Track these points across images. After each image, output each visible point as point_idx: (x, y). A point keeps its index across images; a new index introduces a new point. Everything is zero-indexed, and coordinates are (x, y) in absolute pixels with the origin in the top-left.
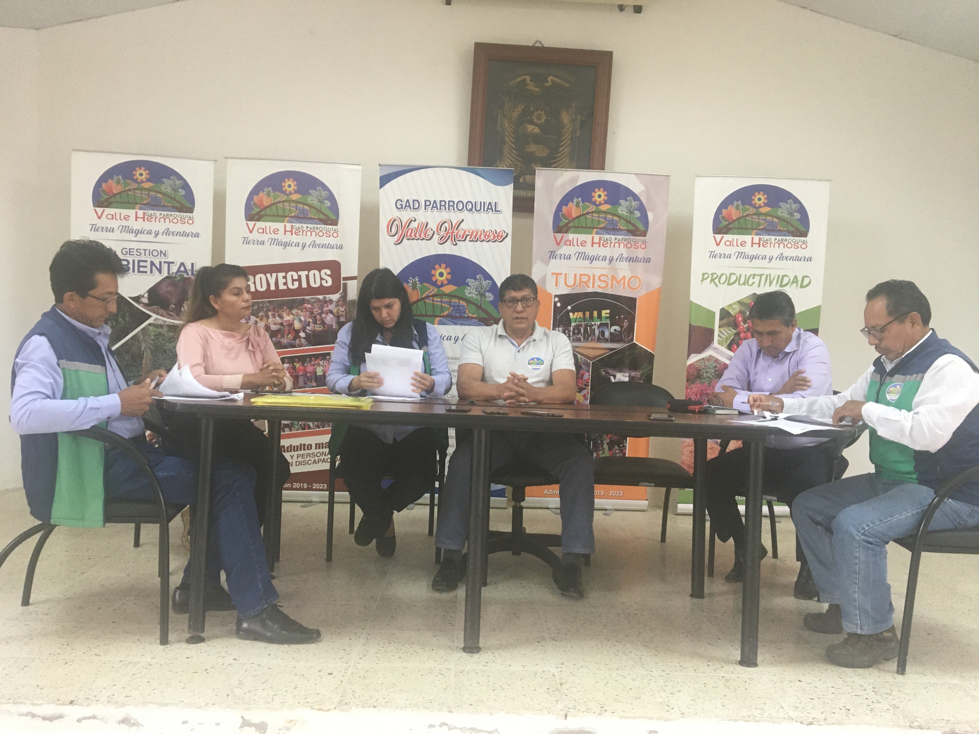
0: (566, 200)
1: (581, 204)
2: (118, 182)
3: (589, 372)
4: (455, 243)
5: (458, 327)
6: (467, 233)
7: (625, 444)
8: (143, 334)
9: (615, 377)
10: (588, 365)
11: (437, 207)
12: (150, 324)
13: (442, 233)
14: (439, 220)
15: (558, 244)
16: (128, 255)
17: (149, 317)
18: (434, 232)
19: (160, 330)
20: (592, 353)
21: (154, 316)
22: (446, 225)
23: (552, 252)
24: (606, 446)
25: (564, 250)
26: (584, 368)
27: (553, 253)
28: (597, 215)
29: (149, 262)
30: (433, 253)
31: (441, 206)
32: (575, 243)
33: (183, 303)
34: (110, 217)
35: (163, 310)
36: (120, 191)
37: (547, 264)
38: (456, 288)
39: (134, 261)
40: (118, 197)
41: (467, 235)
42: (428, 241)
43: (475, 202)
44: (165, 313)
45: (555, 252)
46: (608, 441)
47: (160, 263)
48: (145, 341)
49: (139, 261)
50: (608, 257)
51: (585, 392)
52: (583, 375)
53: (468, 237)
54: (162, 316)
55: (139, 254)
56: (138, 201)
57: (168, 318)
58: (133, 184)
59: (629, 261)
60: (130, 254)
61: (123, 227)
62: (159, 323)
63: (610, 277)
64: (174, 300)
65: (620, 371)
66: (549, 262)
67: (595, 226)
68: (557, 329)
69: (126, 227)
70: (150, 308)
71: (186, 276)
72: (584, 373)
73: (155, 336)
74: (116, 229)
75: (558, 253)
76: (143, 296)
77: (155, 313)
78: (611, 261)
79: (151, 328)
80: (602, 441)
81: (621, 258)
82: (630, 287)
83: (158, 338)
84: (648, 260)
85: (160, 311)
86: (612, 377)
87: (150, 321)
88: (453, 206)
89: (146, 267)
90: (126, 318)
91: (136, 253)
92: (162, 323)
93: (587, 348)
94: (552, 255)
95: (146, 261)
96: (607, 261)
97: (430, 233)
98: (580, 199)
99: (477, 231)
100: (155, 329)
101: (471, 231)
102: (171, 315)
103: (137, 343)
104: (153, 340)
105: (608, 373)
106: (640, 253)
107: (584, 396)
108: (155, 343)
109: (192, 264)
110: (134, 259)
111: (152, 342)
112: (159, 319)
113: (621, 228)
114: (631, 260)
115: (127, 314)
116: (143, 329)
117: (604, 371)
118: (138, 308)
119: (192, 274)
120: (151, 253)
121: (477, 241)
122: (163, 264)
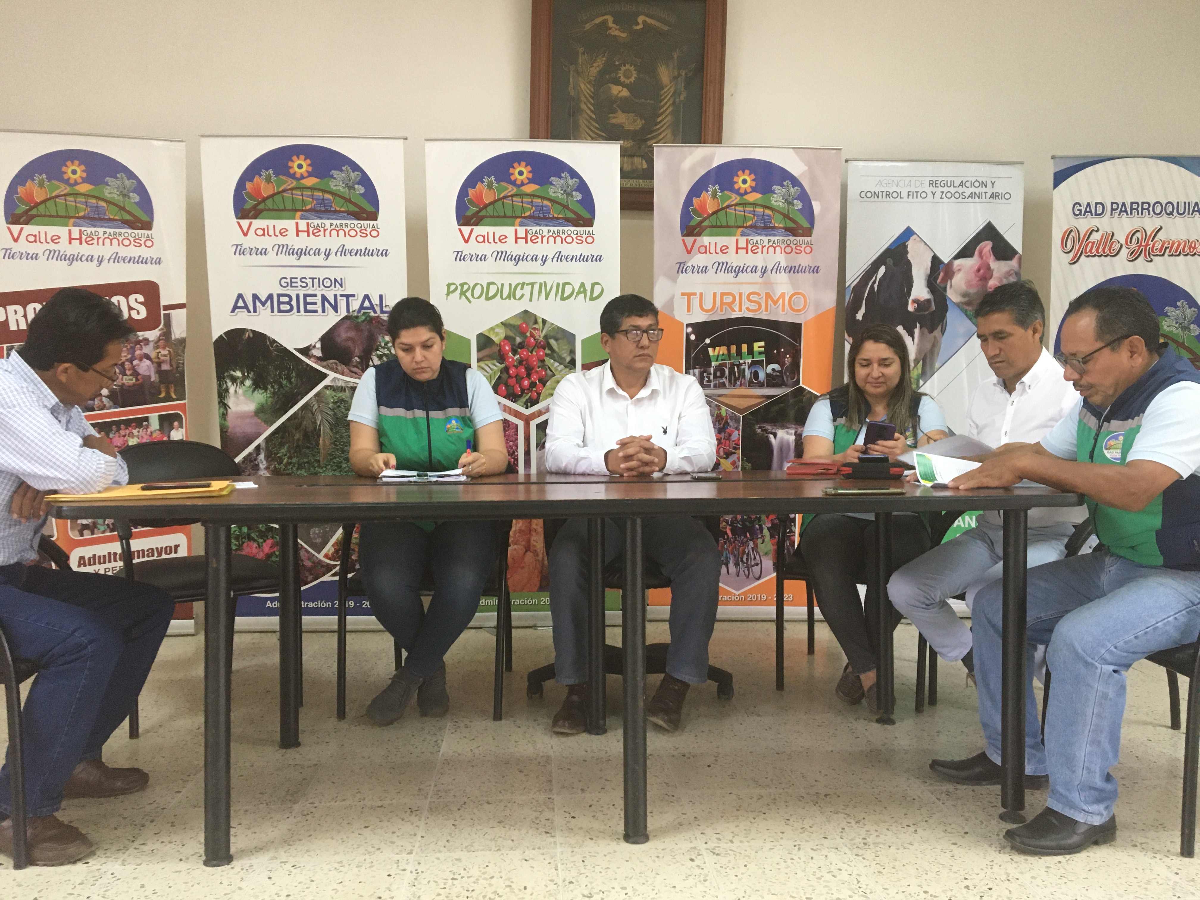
0: (696, 190)
1: (719, 194)
2: (268, 180)
3: (738, 430)
7: (793, 528)
8: (318, 402)
9: (775, 435)
10: (737, 420)
12: (326, 387)
15: (689, 252)
16: (289, 287)
17: (325, 376)
19: (340, 394)
20: (743, 403)
21: (332, 375)
23: (681, 263)
24: (766, 532)
26: (731, 424)
28: (742, 209)
29: (319, 297)
32: (712, 250)
33: (371, 354)
34: (260, 232)
35: (343, 366)
36: (271, 192)
39: (298, 296)
40: (269, 202)
44: (346, 370)
45: (684, 263)
46: (769, 525)
47: (336, 296)
48: (321, 411)
49: (305, 296)
51: (733, 458)
52: (730, 435)
54: (343, 374)
56: (299, 207)
57: (352, 377)
58: (290, 180)
59: (790, 272)
61: (279, 246)
62: (340, 384)
63: (763, 295)
64: (357, 352)
65: (783, 427)
66: (677, 278)
67: (739, 224)
68: (691, 371)
69: (283, 246)
70: (325, 363)
72: (733, 432)
73: (335, 403)
74: (269, 249)
75: (690, 264)
76: (314, 347)
77: (332, 369)
78: (764, 272)
79: (328, 392)
80: (761, 526)
81: (777, 269)
82: (792, 308)
83: (339, 407)
84: (815, 270)
85: (339, 368)
86: (771, 436)
87: (326, 382)
89: (315, 304)
90: (293, 380)
92: (343, 385)
93: (734, 396)
94: (682, 267)
98: (717, 187)
100: (334, 394)
102: (356, 373)
103: (310, 415)
104: (332, 410)
105: (766, 431)
107: (734, 463)
108: (335, 414)
109: (381, 297)
110: (298, 293)
111: (331, 413)
112: (339, 380)
113: (776, 225)
114: (792, 270)
115: (294, 374)
116: (317, 395)
117: (760, 428)
118: (308, 365)
119: (382, 312)
122: (339, 298)
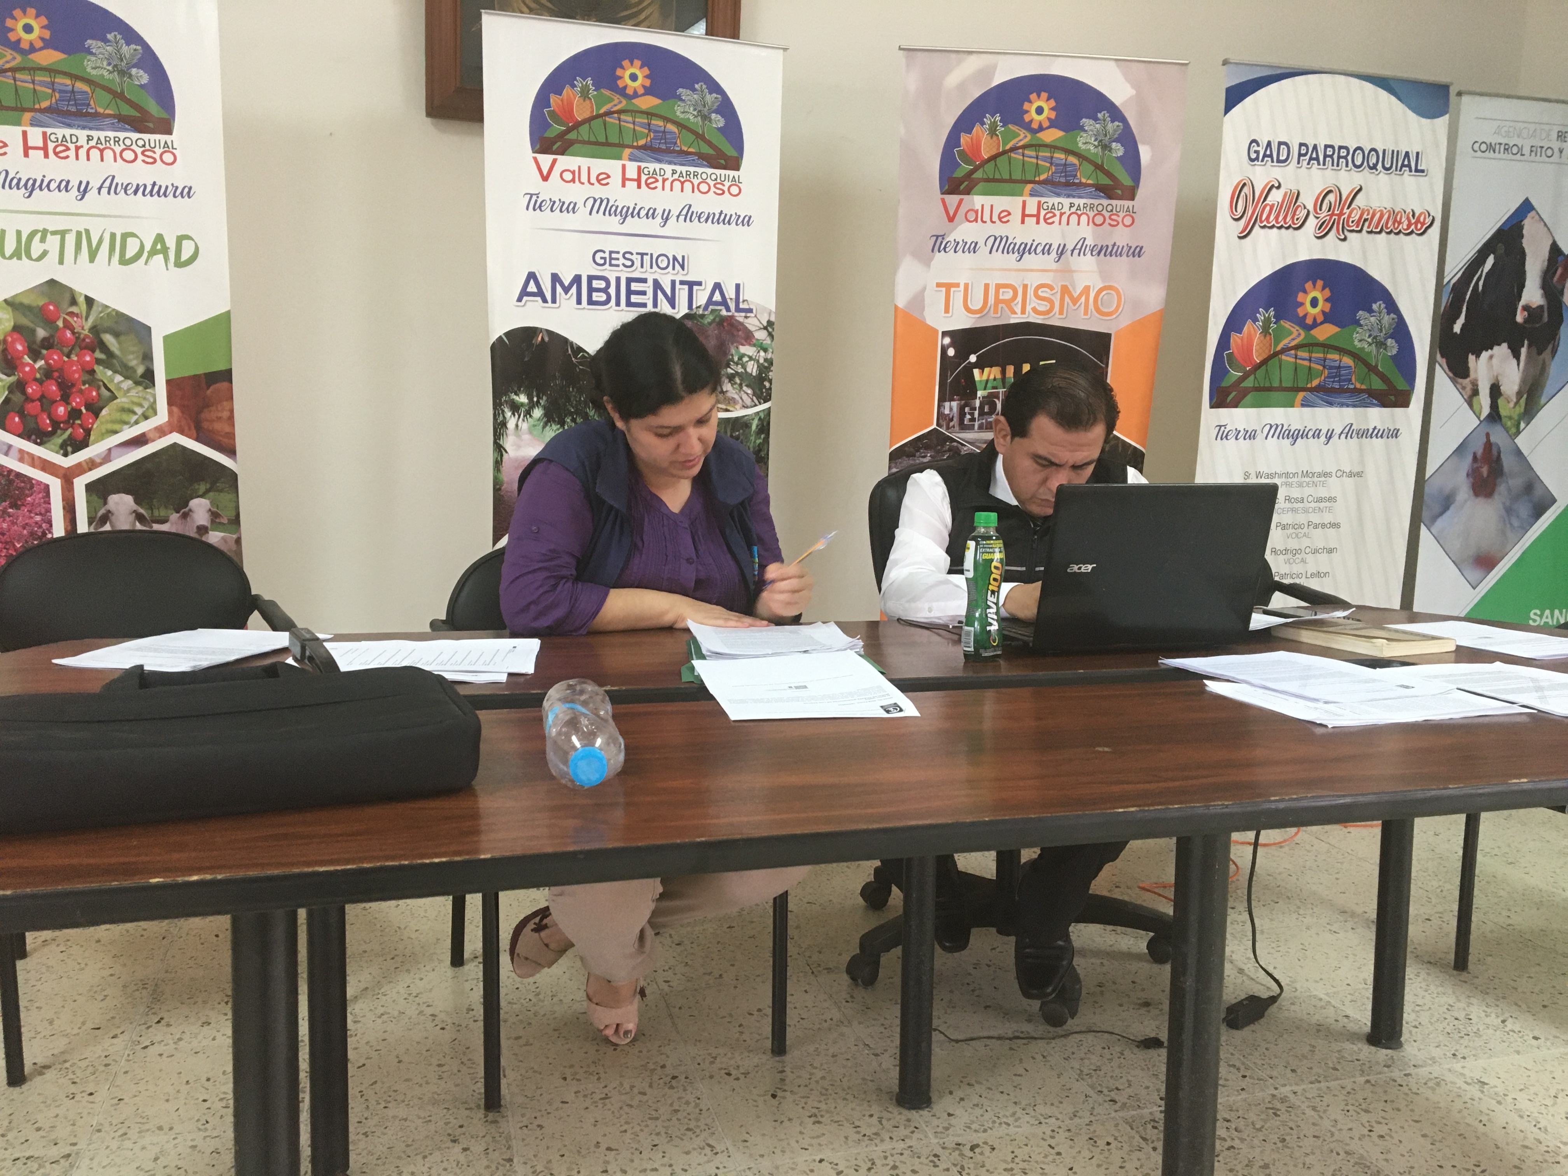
1: (1000, 129)
4: (1343, 237)
5: (1334, 411)
6: (1365, 216)
11: (1317, 159)
13: (1324, 214)
14: (1318, 188)
15: (951, 219)
16: (607, 266)
18: (1308, 212)
22: (1331, 197)
23: (937, 237)
25: (964, 232)
27: (940, 239)
28: (1033, 154)
29: (650, 283)
30: (1303, 256)
31: (1325, 156)
32: (986, 217)
37: (927, 262)
38: (1337, 329)
39: (618, 279)
41: (1366, 220)
42: (1297, 232)
43: (1384, 151)
45: (943, 236)
47: (673, 283)
49: (629, 281)
50: (1055, 247)
53: (1367, 224)
55: (629, 263)
59: (1099, 253)
60: (611, 265)
66: (932, 259)
67: (1029, 178)
71: (724, 313)
75: (951, 238)
78: (1062, 253)
81: (1080, 249)
84: (1137, 252)
88: (1345, 158)
89: (644, 293)
91: (622, 261)
94: (939, 243)
95: (644, 281)
96: (1054, 255)
97: (1302, 214)
98: (998, 118)
99: (1381, 211)
101: (1371, 212)
106: (1121, 237)
110: (618, 274)
114: (1102, 251)
120: (654, 261)
121: (1380, 232)
122: (678, 286)
